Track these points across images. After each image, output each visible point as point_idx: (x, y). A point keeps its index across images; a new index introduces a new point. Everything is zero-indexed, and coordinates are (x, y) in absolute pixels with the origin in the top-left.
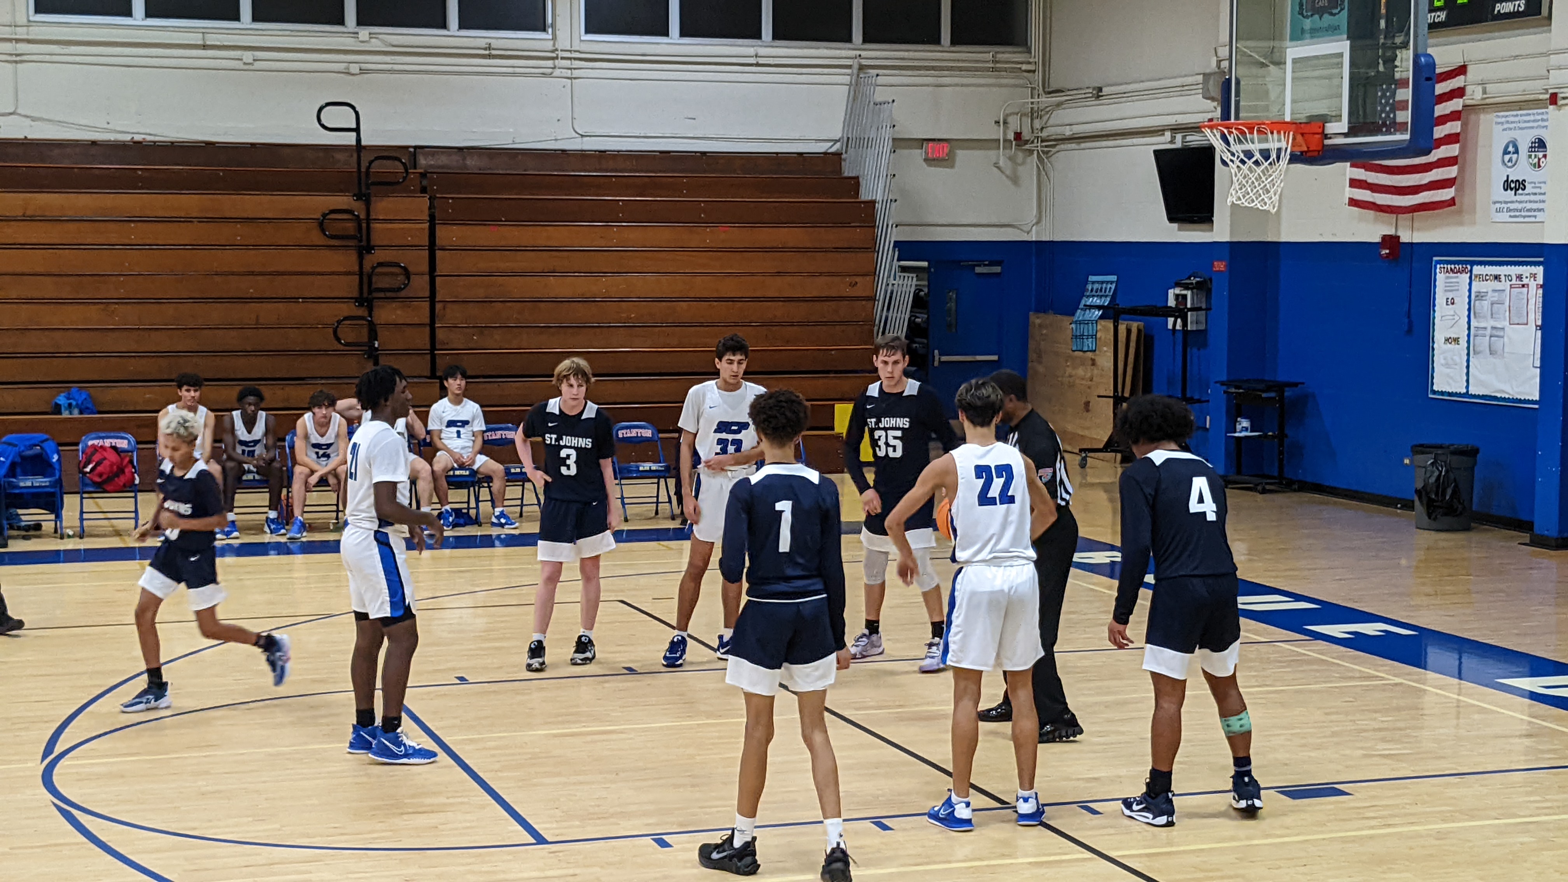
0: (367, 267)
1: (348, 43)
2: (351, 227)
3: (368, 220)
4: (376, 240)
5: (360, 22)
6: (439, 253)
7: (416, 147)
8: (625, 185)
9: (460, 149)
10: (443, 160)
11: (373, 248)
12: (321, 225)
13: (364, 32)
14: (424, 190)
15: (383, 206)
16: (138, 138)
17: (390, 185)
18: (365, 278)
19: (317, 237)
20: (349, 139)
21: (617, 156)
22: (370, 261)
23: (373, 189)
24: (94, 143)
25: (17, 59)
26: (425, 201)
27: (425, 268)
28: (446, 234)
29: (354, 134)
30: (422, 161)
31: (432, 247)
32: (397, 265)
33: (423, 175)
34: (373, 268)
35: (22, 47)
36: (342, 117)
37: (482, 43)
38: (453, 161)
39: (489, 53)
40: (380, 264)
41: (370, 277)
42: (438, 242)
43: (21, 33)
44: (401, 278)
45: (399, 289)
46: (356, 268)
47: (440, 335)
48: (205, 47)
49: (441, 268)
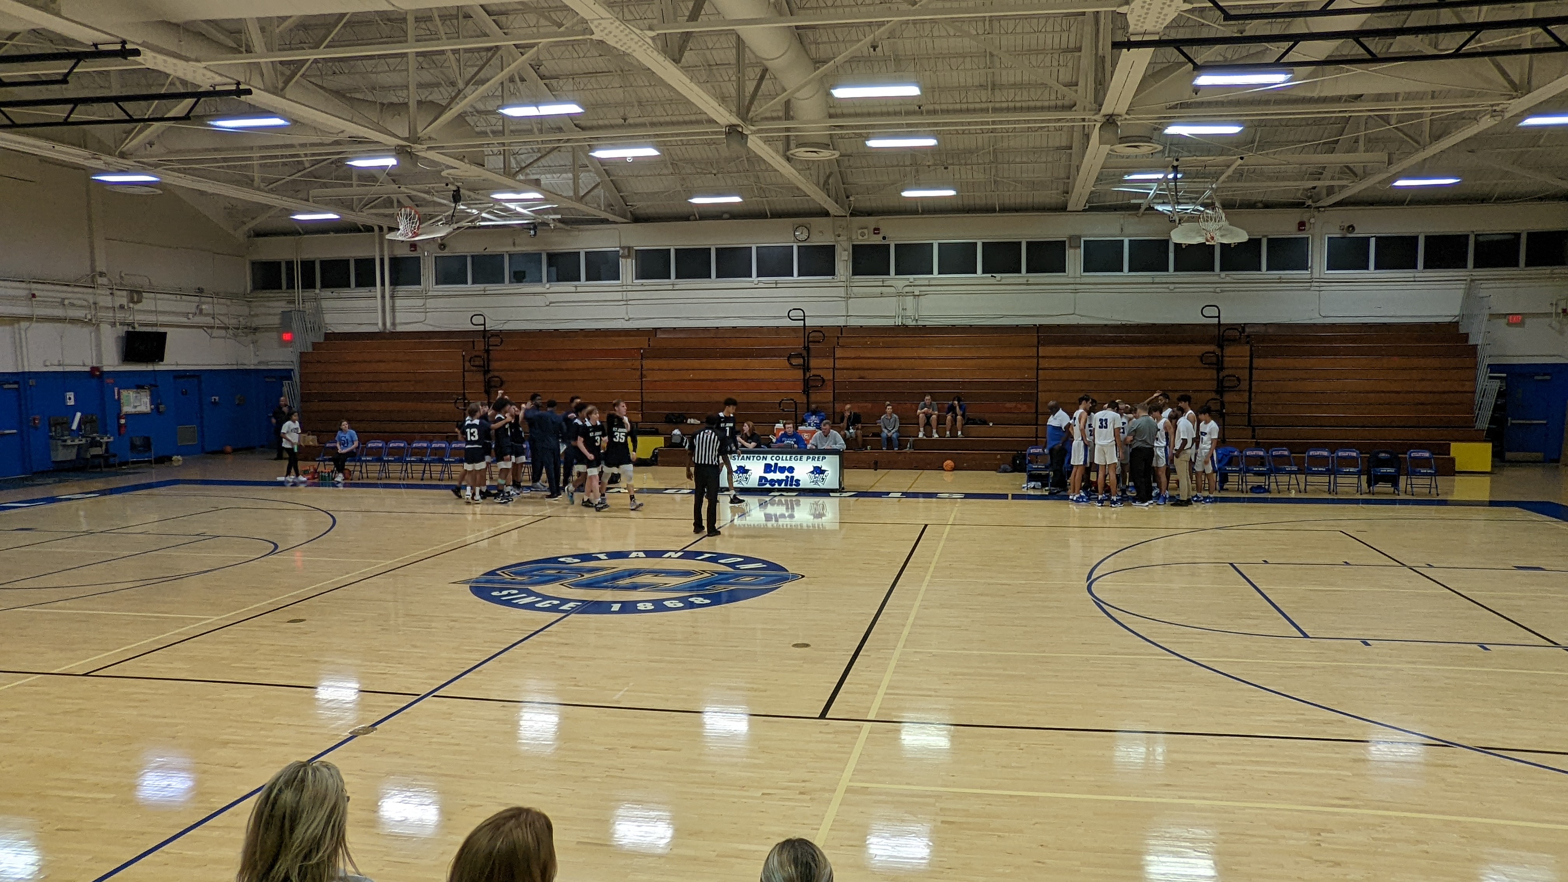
0: (1221, 378)
1: (1215, 279)
2: (1214, 360)
3: (1223, 356)
4: (1225, 365)
5: (1222, 270)
6: (1254, 371)
7: (1245, 324)
8: (1345, 339)
9: (1265, 324)
10: (1257, 329)
11: (1224, 368)
12: (1201, 358)
13: (1223, 274)
14: (1248, 343)
15: (1229, 350)
16: (1124, 323)
17: (1234, 341)
18: (1220, 382)
19: (1199, 364)
20: (1216, 321)
21: (1341, 326)
22: (1222, 374)
23: (1226, 343)
24: (1106, 325)
25: (1076, 291)
26: (1248, 347)
27: (1247, 377)
28: (1258, 362)
29: (1217, 319)
30: (1247, 330)
31: (1251, 368)
32: (1234, 376)
33: (1248, 336)
34: (1224, 377)
35: (1078, 287)
36: (1214, 312)
37: (1277, 277)
38: (1263, 329)
39: (1280, 281)
40: (1227, 376)
41: (1222, 381)
42: (1254, 365)
43: (1078, 281)
44: (1236, 382)
45: (1235, 387)
46: (1215, 377)
47: (1253, 407)
48: (1153, 283)
49: (1254, 378)
